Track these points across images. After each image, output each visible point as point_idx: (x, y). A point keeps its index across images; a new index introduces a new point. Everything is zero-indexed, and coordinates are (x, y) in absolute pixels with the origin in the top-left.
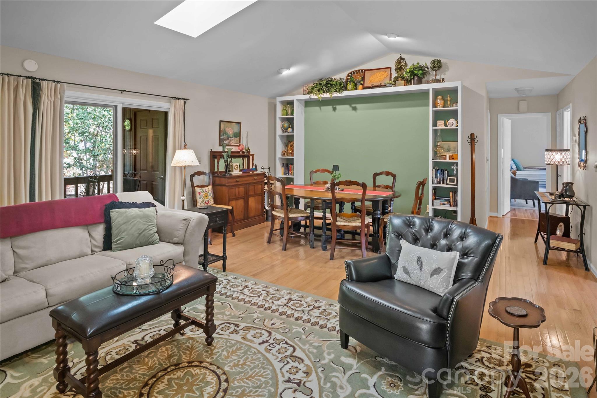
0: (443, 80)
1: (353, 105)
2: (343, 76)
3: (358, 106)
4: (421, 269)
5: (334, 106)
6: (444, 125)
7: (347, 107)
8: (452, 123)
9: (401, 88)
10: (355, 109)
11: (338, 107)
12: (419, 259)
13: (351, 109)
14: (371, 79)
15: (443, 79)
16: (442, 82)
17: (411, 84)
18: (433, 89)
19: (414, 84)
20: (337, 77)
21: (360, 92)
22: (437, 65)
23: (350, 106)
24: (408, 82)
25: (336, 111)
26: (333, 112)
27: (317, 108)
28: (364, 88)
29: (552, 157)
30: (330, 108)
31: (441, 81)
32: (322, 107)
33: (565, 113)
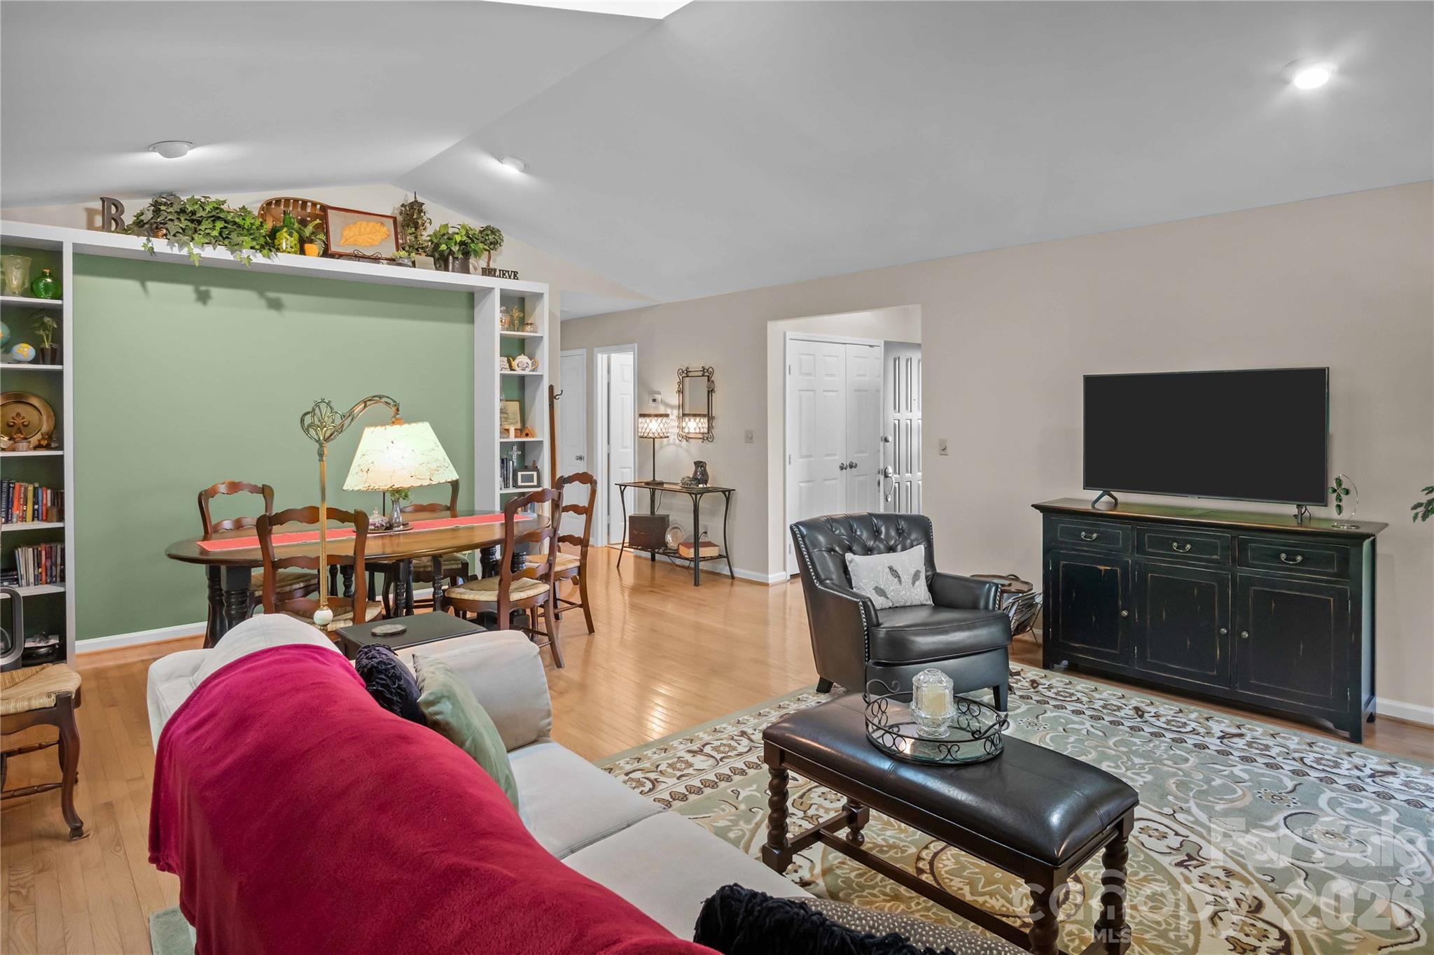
0: (515, 276)
1: (272, 295)
2: (252, 201)
3: (286, 298)
4: (900, 581)
5: (203, 288)
6: (507, 366)
7: (249, 296)
8: (526, 365)
9: (428, 274)
10: (276, 305)
11: (215, 292)
12: (891, 568)
13: (263, 303)
14: (347, 233)
15: (514, 272)
16: (514, 278)
17: (446, 269)
18: (500, 289)
19: (453, 271)
20: (234, 202)
21: (312, 261)
22: (490, 239)
23: (262, 294)
24: (442, 262)
25: (210, 302)
26: (199, 306)
27: (132, 285)
28: (326, 253)
29: (645, 426)
30: (187, 291)
31: (512, 277)
32: (151, 285)
33: (599, 356)
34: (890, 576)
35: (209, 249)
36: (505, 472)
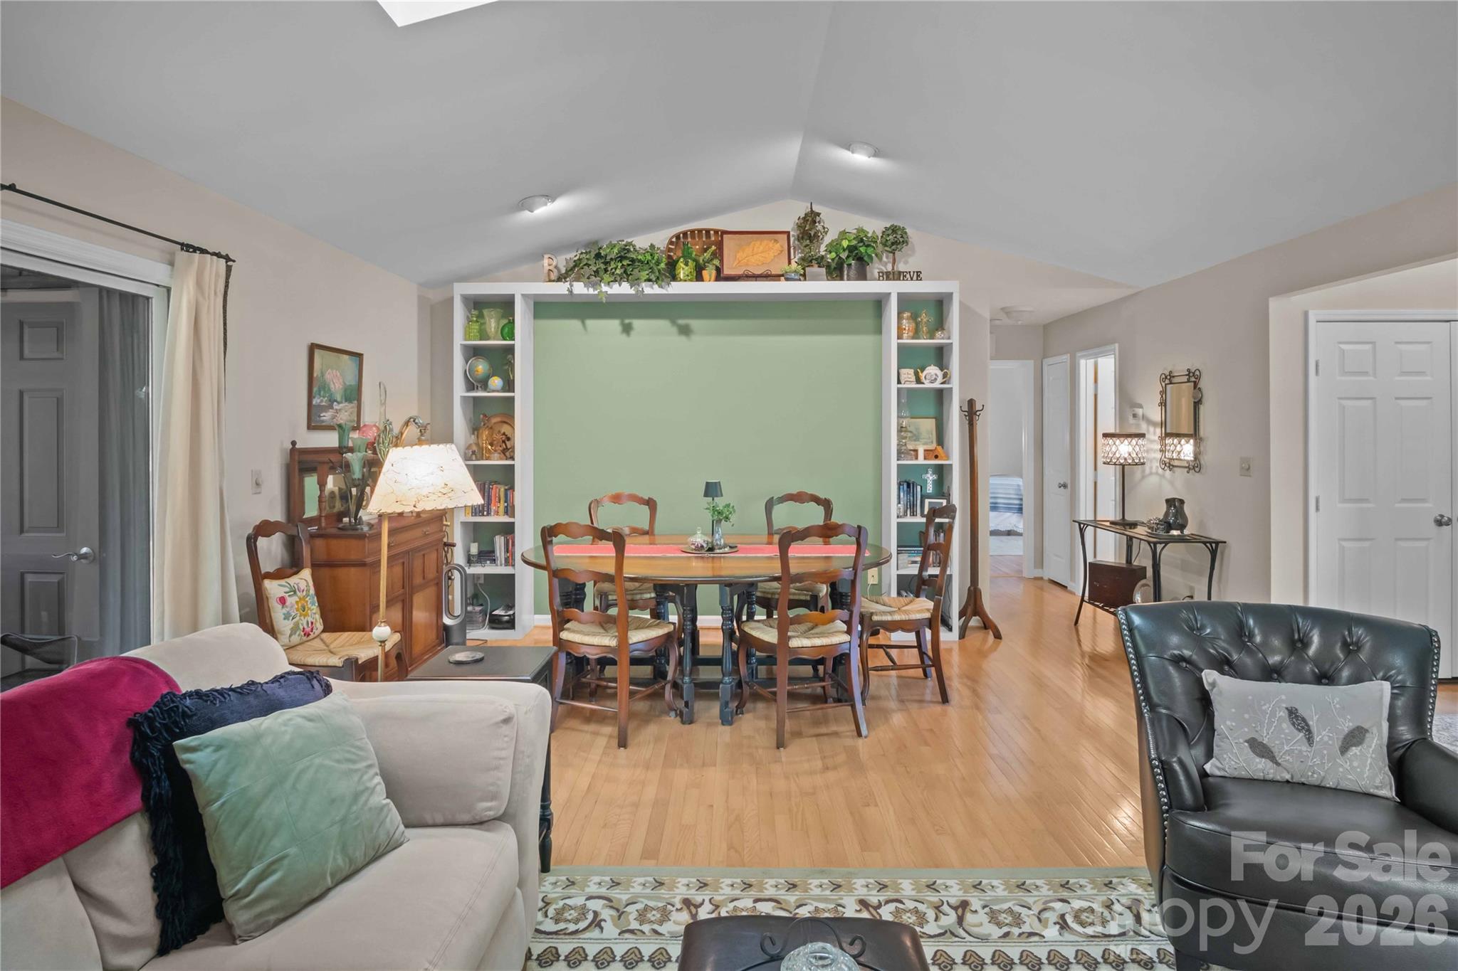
0: (918, 276)
1: (681, 322)
3: (695, 324)
4: (1310, 739)
5: (627, 321)
6: (913, 378)
7: (663, 324)
8: (934, 376)
9: (821, 286)
10: (685, 331)
11: (637, 324)
12: (1292, 713)
13: (674, 330)
14: (739, 255)
15: (917, 272)
16: (917, 280)
17: (842, 279)
18: (898, 293)
19: (848, 280)
20: (641, 242)
21: (710, 287)
22: (896, 239)
23: (674, 322)
24: (836, 271)
25: (633, 333)
26: (624, 336)
27: (575, 324)
28: (720, 276)
29: (1114, 449)
30: (614, 325)
31: (915, 278)
32: (589, 322)
33: (1082, 362)
34: (1286, 726)
35: (616, 285)
36: (912, 498)
